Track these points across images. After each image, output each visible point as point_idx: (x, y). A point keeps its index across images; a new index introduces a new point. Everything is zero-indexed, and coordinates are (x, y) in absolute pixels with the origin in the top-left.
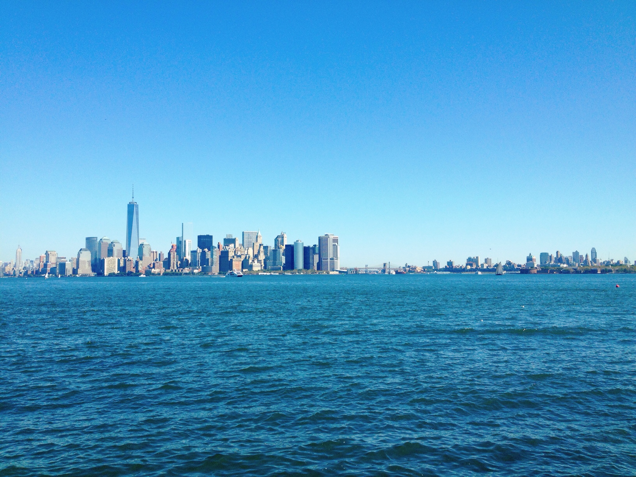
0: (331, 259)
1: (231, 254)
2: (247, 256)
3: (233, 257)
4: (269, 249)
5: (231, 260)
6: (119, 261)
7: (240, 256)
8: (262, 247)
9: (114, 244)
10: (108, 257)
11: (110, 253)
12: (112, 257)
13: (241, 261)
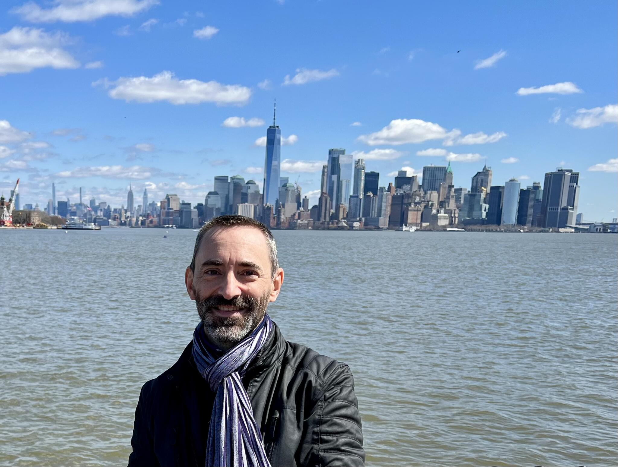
0: (563, 209)
2: (430, 203)
3: (409, 205)
4: (463, 192)
5: (407, 209)
6: (255, 208)
7: (419, 203)
8: (453, 190)
9: (249, 185)
10: (242, 203)
11: (244, 198)
12: (246, 204)
13: (420, 210)
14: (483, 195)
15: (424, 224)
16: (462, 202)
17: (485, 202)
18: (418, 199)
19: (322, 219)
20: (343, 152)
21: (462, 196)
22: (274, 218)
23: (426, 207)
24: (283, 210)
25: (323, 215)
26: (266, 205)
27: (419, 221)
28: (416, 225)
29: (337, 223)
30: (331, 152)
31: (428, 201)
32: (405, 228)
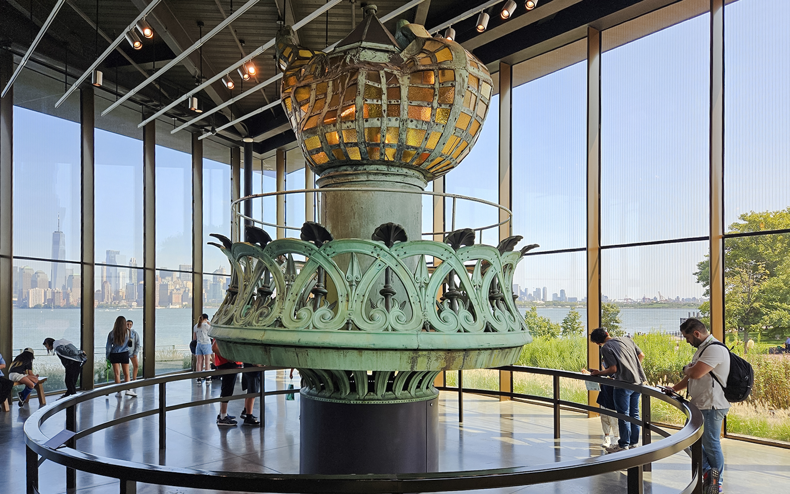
1: (170, 288)
2: (187, 289)
3: (173, 290)
4: (208, 282)
5: (171, 293)
6: (45, 293)
7: (179, 289)
9: (38, 274)
10: (32, 288)
11: (34, 284)
12: (37, 288)
13: (181, 294)
14: (221, 284)
15: (184, 303)
16: (209, 288)
17: (223, 289)
18: (178, 287)
19: (106, 300)
20: (118, 253)
21: (208, 284)
22: (64, 300)
23: (185, 291)
24: (71, 294)
25: (106, 297)
26: (55, 289)
27: (180, 301)
28: (179, 303)
29: (119, 303)
30: (108, 252)
31: (186, 288)
32: (171, 307)
